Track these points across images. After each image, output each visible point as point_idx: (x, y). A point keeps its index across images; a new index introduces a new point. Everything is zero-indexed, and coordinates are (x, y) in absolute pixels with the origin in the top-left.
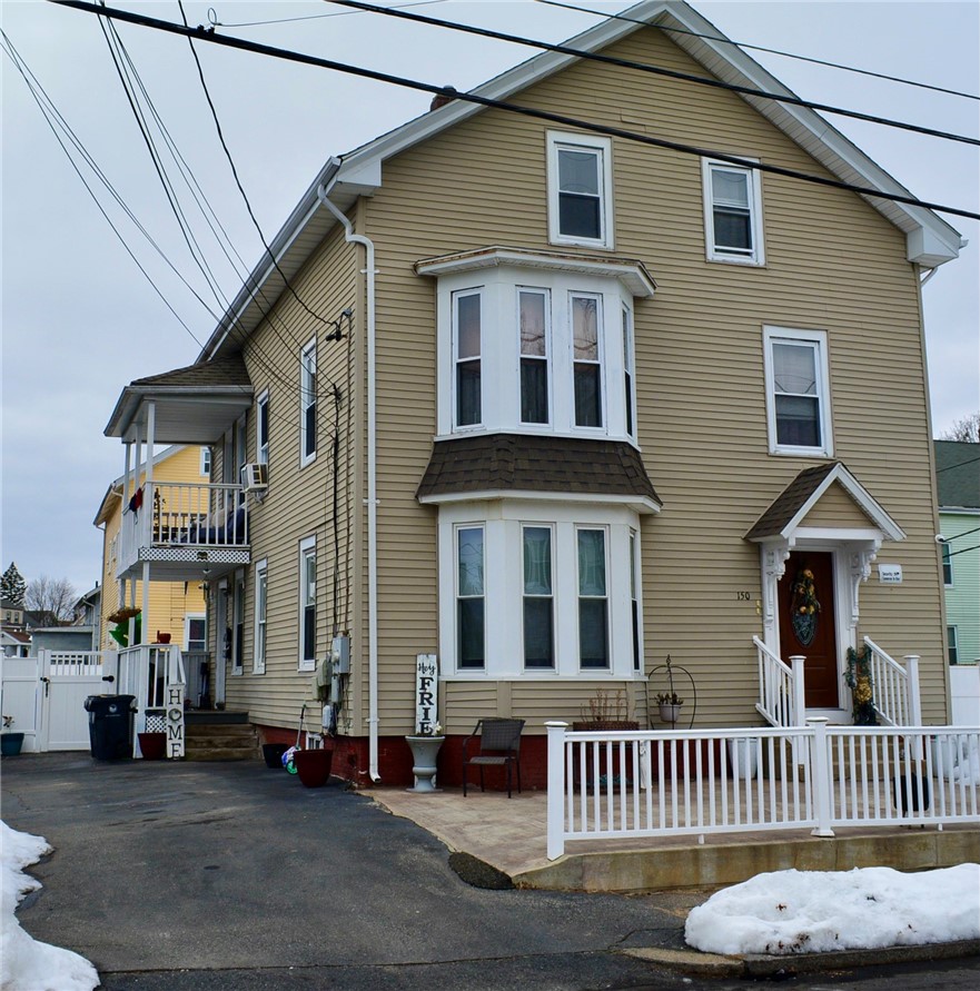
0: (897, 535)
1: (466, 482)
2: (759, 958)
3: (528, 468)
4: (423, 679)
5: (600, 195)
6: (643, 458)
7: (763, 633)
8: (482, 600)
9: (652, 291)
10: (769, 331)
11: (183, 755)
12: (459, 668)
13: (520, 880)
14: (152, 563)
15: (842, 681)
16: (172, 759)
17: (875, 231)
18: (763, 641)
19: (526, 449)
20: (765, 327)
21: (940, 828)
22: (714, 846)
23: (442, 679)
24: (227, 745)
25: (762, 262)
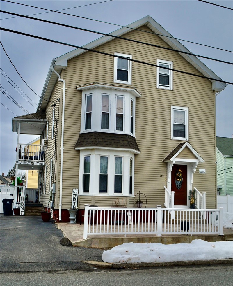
0: (202, 161)
1: (86, 144)
2: (117, 264)
3: (101, 141)
4: (74, 195)
5: (128, 70)
6: (136, 139)
7: (167, 185)
8: (89, 175)
9: (140, 96)
10: (172, 107)
11: (24, 214)
12: (83, 192)
13: (74, 244)
14: (19, 165)
15: (188, 198)
16: (21, 215)
17: (203, 81)
18: (167, 188)
19: (102, 136)
20: (172, 106)
21: (192, 235)
22: (128, 237)
23: (79, 195)
24: (36, 212)
25: (172, 89)
